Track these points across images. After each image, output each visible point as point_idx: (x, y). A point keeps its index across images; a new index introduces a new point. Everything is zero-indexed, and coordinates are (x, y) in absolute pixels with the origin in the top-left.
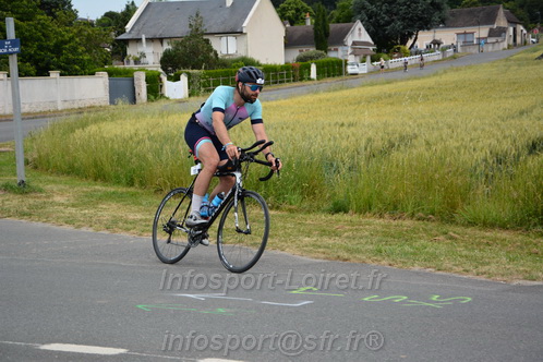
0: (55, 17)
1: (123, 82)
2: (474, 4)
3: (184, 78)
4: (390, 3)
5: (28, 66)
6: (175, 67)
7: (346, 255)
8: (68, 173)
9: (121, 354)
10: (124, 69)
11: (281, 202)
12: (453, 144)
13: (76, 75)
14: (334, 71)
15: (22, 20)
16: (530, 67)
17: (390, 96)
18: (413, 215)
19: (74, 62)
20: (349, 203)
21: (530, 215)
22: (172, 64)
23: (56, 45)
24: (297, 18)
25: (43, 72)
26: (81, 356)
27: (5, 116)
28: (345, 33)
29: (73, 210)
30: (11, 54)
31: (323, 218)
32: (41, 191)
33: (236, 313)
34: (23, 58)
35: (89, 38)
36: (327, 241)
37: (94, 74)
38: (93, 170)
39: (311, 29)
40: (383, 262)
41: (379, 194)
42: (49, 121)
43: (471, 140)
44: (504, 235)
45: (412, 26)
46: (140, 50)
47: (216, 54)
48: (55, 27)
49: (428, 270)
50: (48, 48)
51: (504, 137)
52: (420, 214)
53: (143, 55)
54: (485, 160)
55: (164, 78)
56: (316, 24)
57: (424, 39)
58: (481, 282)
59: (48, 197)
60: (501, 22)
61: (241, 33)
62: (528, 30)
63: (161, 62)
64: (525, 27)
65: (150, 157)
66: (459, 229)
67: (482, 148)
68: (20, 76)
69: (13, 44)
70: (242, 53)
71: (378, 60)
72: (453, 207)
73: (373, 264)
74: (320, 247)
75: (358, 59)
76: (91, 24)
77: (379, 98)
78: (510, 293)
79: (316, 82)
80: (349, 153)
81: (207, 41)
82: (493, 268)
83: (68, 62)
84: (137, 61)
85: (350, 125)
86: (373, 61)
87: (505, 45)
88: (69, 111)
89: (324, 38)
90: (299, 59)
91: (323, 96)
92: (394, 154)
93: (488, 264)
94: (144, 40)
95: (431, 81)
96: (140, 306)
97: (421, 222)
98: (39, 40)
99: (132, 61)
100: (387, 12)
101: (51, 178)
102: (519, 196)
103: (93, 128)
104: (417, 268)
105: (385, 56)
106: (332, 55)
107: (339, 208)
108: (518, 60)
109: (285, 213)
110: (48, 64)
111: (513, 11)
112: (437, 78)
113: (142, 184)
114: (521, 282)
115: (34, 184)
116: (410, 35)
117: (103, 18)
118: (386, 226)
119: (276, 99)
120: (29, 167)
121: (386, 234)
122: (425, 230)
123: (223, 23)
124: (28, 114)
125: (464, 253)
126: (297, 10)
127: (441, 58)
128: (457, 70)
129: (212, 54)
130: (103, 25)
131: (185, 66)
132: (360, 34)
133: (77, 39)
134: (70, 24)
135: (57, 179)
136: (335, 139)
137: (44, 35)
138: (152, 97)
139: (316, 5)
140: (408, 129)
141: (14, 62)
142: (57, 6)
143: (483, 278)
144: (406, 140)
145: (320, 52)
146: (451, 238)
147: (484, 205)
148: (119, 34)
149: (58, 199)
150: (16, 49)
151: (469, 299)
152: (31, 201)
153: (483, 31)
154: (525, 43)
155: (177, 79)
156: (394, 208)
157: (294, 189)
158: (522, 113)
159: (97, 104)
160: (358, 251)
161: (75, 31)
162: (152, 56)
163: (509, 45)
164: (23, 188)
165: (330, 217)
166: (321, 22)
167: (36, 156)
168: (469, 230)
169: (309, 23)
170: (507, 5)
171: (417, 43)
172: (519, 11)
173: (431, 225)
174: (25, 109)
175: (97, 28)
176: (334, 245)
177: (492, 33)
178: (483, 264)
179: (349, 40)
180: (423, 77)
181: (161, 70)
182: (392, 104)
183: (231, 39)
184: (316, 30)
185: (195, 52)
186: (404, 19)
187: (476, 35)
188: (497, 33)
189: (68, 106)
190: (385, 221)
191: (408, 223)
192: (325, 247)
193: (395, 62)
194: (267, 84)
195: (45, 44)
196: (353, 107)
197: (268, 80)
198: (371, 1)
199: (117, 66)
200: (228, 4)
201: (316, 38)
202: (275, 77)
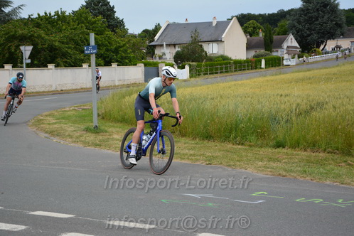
0: (116, 33)
1: (153, 69)
3: (187, 68)
4: (310, 24)
5: (100, 61)
6: (182, 60)
7: (284, 173)
8: (121, 122)
10: (153, 62)
11: (244, 140)
12: (350, 108)
14: (275, 63)
15: (98, 35)
17: (310, 78)
18: (325, 150)
19: (125, 58)
20: (286, 142)
22: (180, 60)
23: (116, 49)
24: (254, 33)
25: (108, 63)
28: (282, 41)
30: (92, 54)
31: (270, 151)
32: (106, 132)
33: (219, 206)
34: (98, 56)
35: (134, 45)
36: (272, 164)
37: (136, 65)
39: (262, 39)
40: (307, 178)
41: (304, 137)
42: (111, 92)
45: (323, 37)
46: (162, 51)
47: (206, 54)
48: (116, 38)
49: (335, 184)
50: (111, 50)
52: (330, 149)
53: (164, 54)
55: (176, 67)
56: (265, 36)
57: (330, 45)
59: (110, 135)
61: (221, 41)
63: (174, 58)
68: (96, 66)
69: (93, 48)
70: (221, 53)
72: (351, 146)
73: (301, 179)
74: (268, 168)
75: (290, 57)
76: (134, 36)
77: (303, 80)
79: (264, 70)
80: (286, 112)
81: (201, 46)
83: (122, 58)
84: (160, 58)
85: (286, 95)
86: (299, 57)
88: (123, 86)
89: (269, 44)
90: (255, 57)
92: (314, 113)
94: (165, 45)
95: (335, 70)
96: (163, 200)
97: (330, 154)
98: (107, 45)
99: (158, 58)
100: (308, 29)
101: (112, 124)
104: (328, 182)
105: (307, 54)
106: (275, 54)
107: (279, 145)
109: (247, 147)
110: (111, 59)
112: (338, 68)
115: (102, 128)
116: (322, 42)
117: (142, 33)
118: (309, 157)
119: (241, 80)
120: (100, 118)
121: (308, 161)
122: (333, 159)
123: (210, 35)
126: (254, 28)
127: (341, 56)
128: (351, 63)
129: (204, 53)
130: (142, 37)
131: (188, 60)
132: (291, 42)
133: (127, 45)
134: (124, 36)
135: (115, 125)
136: (277, 104)
137: (109, 43)
139: (265, 25)
140: (322, 98)
141: (93, 59)
142: (117, 26)
144: (321, 105)
145: (267, 52)
146: (349, 164)
148: (150, 42)
149: (115, 136)
150: (95, 51)
152: (101, 137)
155: (183, 67)
156: (313, 146)
157: (253, 133)
159: (138, 82)
160: (292, 171)
161: (127, 40)
162: (169, 54)
164: (96, 130)
165: (274, 150)
166: (268, 35)
167: (103, 112)
169: (261, 35)
171: (326, 47)
173: (336, 156)
175: (138, 39)
176: (277, 167)
179: (285, 45)
180: (330, 67)
181: (174, 63)
182: (311, 83)
183: (215, 45)
184: (265, 39)
185: (194, 52)
186: (319, 33)
189: (121, 83)
190: (308, 153)
191: (322, 155)
192: (271, 168)
193: (313, 58)
194: (235, 71)
195: (109, 48)
196: (287, 85)
197: (236, 68)
198: (299, 22)
199: (150, 60)
200: (214, 24)
201: (265, 44)
202: (240, 66)
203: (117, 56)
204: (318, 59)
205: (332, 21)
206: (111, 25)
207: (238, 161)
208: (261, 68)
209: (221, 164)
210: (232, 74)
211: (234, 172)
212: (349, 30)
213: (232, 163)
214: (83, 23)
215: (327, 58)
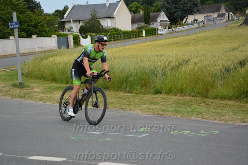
0: (34, 12)
1: (63, 39)
2: (211, 4)
3: (89, 37)
4: (176, 4)
5: (23, 34)
6: (85, 32)
7: (162, 113)
8: (40, 79)
9: (64, 161)
10: (64, 34)
11: (132, 89)
13: (44, 37)
14: (153, 33)
15: (20, 14)
16: (236, 30)
17: (177, 43)
18: (190, 95)
19: (42, 31)
20: (162, 90)
21: (241, 94)
22: (84, 31)
23: (35, 24)
24: (136, 11)
25: (29, 35)
26: (46, 162)
27: (14, 55)
28: (157, 17)
29: (43, 95)
30: (15, 28)
31: (150, 97)
32: (29, 87)
33: (115, 140)
34: (20, 30)
35: (49, 21)
36: (153, 106)
37: (51, 36)
38: (51, 77)
39: (142, 15)
40: (178, 116)
41: (175, 85)
42: (32, 57)
43: (214, 61)
44: (230, 102)
45: (185, 13)
46: (70, 25)
47: (103, 27)
48: (35, 17)
49: (198, 119)
50: (31, 26)
51: (228, 60)
52: (193, 94)
53: (72, 28)
54: (221, 70)
55: (81, 37)
56: (145, 13)
57: (190, 19)
58: (222, 124)
59: (32, 89)
60: (223, 11)
61: (113, 17)
62: (234, 14)
63: (79, 30)
64: (233, 13)
66: (210, 100)
67: (219, 65)
68: (19, 37)
69: (16, 24)
70: (113, 26)
71: (171, 28)
72: (207, 91)
73: (174, 117)
74: (150, 109)
75: (163, 28)
76: (49, 15)
77: (172, 44)
78: (236, 129)
79: (145, 38)
80: (161, 68)
81: (99, 21)
82: (227, 117)
83: (40, 31)
84: (69, 30)
85: (161, 56)
86: (169, 28)
88: (41, 52)
89: (148, 19)
90: (138, 28)
91: (149, 43)
93: (224, 116)
94: (72, 21)
95: (194, 36)
96: (72, 138)
97: (193, 97)
98: (28, 22)
99: (67, 30)
100: (175, 8)
101: (33, 81)
102: (236, 85)
103: (51, 59)
104: (193, 118)
105: (174, 26)
106: (152, 26)
107: (158, 92)
108: (230, 27)
109: (134, 95)
110: (32, 32)
111: (228, 6)
112: (197, 35)
114: (239, 123)
115: (26, 84)
116: (185, 17)
117: (54, 13)
118: (177, 100)
119: (129, 45)
120: (24, 76)
122: (196, 101)
123: (105, 13)
124: (24, 53)
125: (213, 111)
126: (137, 7)
127: (197, 26)
128: (205, 32)
129: (101, 27)
130: (55, 16)
131: (90, 32)
132: (163, 17)
133: (44, 22)
134: (41, 15)
135: (36, 81)
136: (155, 62)
137: (29, 20)
138: (76, 45)
139: (144, 5)
140: (186, 57)
141: (16, 32)
142: (35, 8)
143: (223, 122)
144: (187, 62)
145: (146, 25)
146: (207, 104)
147: (221, 90)
148: (61, 19)
149: (36, 90)
150: (17, 26)
151: (218, 132)
152: (25, 91)
153: (215, 15)
154: (233, 20)
155: (86, 37)
156: (181, 92)
157: (138, 84)
158: (234, 49)
159: (53, 49)
160: (167, 111)
161: (43, 18)
162: (75, 28)
163: (226, 21)
164: (21, 86)
165: (154, 96)
167: (27, 72)
168: (215, 101)
169: (141, 13)
170: (225, 4)
171: (187, 20)
172: (230, 6)
173: (198, 99)
174: (22, 51)
175: (52, 17)
176: (156, 108)
177: (219, 16)
178: (222, 116)
179: (159, 20)
180: (190, 35)
181: (79, 34)
182: (178, 46)
183: (109, 20)
184: (144, 16)
185: (93, 26)
186: (182, 10)
187: (212, 17)
188: (221, 16)
189: (40, 50)
190: (178, 97)
191: (188, 98)
192: (152, 109)
193: (178, 29)
194: (124, 39)
195: (30, 24)
196: (162, 48)
197: (124, 37)
198: (168, 3)
199: (61, 32)
200: (107, 5)
201: (145, 19)
202: (127, 36)
203: (36, 29)
204: (182, 29)
205: (191, 2)
206: (31, 7)
207: (128, 105)
208: (142, 36)
209: (116, 107)
210: (122, 41)
211: (125, 114)
212: (202, 8)
213: (123, 107)
214: (8, 5)
215: (188, 28)
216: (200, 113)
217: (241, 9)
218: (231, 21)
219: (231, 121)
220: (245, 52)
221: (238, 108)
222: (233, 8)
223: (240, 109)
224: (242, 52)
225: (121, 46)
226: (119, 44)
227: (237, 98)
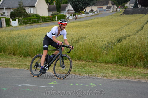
3: (17, 20)
6: (14, 17)
7: (66, 72)
12: (96, 39)
14: (62, 18)
16: (118, 18)
17: (79, 26)
18: (85, 60)
21: (118, 60)
22: (14, 16)
24: (51, 3)
28: (65, 7)
33: (33, 90)
36: (60, 68)
39: (55, 6)
40: (77, 74)
41: (75, 54)
43: (102, 38)
44: (111, 65)
45: (85, 5)
46: (3, 11)
47: (27, 13)
51: (111, 38)
52: (87, 60)
53: (4, 13)
54: (106, 44)
55: (11, 20)
56: (57, 4)
57: (88, 9)
60: (110, 4)
61: (35, 7)
62: (118, 7)
63: (10, 15)
64: (117, 6)
65: (6, 44)
66: (98, 64)
67: (105, 41)
70: (35, 13)
72: (97, 58)
74: (58, 70)
75: (69, 15)
77: (75, 26)
78: (112, 82)
79: (57, 21)
81: (24, 9)
82: (107, 75)
84: (2, 15)
86: (74, 15)
87: (111, 11)
89: (59, 9)
90: (52, 15)
92: (80, 43)
94: (4, 9)
95: (90, 21)
96: (3, 89)
97: (87, 62)
100: (78, 1)
102: (115, 54)
105: (77, 14)
106: (62, 14)
108: (115, 15)
111: (113, 1)
112: (92, 21)
113: (4, 52)
114: (115, 79)
116: (84, 8)
118: (77, 64)
119: (45, 26)
122: (89, 65)
123: (29, 4)
125: (100, 71)
127: (93, 14)
128: (98, 18)
129: (26, 13)
131: (18, 16)
132: (70, 8)
138: (7, 26)
140: (84, 35)
143: (105, 78)
144: (83, 38)
145: (58, 13)
146: (96, 67)
147: (105, 57)
151: (101, 84)
153: (105, 7)
155: (15, 20)
156: (80, 58)
158: (116, 31)
162: (7, 13)
163: (112, 11)
166: (58, 4)
168: (101, 64)
169: (55, 4)
171: (86, 10)
172: (115, 2)
173: (90, 63)
177: (108, 8)
178: (105, 74)
179: (67, 9)
180: (88, 20)
181: (10, 18)
182: (79, 28)
183: (32, 9)
184: (57, 6)
185: (20, 12)
186: (82, 3)
187: (103, 8)
188: (109, 8)
190: (77, 62)
191: (84, 62)
193: (80, 16)
194: (42, 22)
197: (43, 20)
201: (57, 9)
202: (45, 20)
204: (83, 16)
210: (41, 23)
212: (96, 2)
215: (87, 15)
216: (91, 72)
217: (122, 3)
218: (116, 11)
219: (110, 77)
220: (123, 32)
221: (116, 69)
222: (117, 3)
223: (117, 70)
224: (121, 32)
225: (40, 27)
226: (39, 26)
227: (115, 62)
